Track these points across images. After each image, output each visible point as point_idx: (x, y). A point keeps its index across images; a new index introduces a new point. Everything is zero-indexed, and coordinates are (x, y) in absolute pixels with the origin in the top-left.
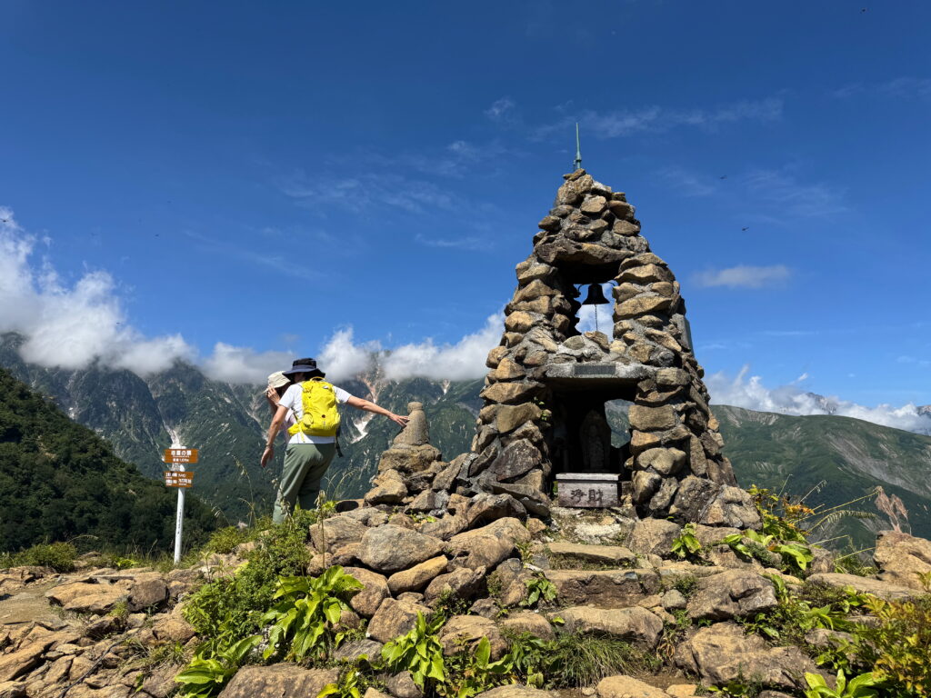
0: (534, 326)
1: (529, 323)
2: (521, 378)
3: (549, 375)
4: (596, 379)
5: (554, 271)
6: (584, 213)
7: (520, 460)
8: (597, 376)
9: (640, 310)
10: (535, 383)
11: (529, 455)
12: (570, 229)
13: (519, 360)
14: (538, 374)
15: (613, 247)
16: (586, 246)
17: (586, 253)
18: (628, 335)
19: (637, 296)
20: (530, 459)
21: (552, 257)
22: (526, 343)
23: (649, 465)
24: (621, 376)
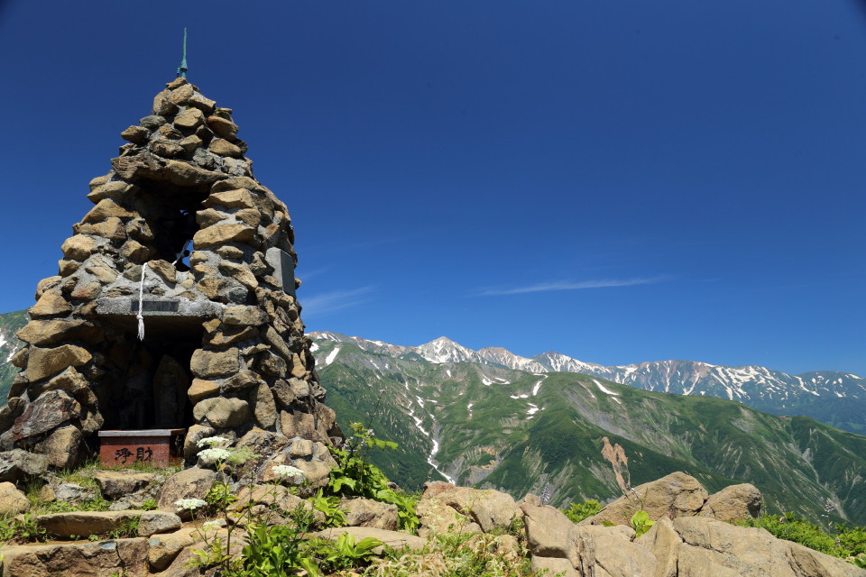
0: (93, 252)
1: (87, 249)
2: (64, 315)
3: (99, 311)
4: (155, 316)
5: (131, 189)
6: (177, 126)
7: (45, 415)
8: (157, 313)
9: (219, 239)
10: (80, 321)
11: (60, 408)
12: (157, 142)
13: (66, 292)
14: (87, 309)
15: (205, 167)
16: (171, 163)
17: (170, 170)
18: (199, 267)
19: (220, 223)
20: (60, 413)
21: (128, 175)
22: (80, 273)
23: (204, 417)
24: (185, 314)
